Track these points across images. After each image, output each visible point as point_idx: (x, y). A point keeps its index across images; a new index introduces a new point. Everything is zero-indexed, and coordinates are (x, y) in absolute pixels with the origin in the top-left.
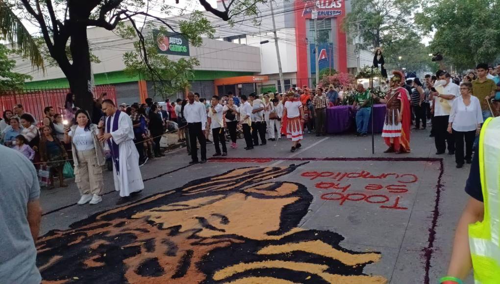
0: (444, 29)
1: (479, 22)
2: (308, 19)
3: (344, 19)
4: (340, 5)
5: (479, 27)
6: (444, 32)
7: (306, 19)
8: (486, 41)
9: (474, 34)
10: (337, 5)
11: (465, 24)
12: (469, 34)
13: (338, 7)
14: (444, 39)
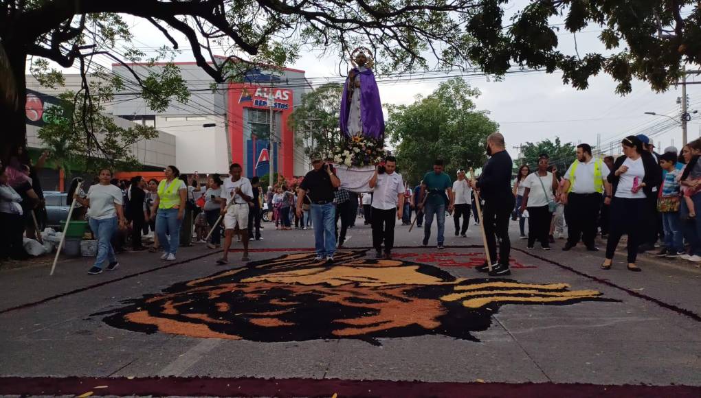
0: (410, 141)
1: (446, 136)
2: (246, 107)
3: (292, 115)
4: (287, 98)
5: (446, 143)
6: (412, 144)
7: (244, 108)
8: (454, 158)
9: (442, 149)
10: (283, 96)
11: (431, 137)
12: (437, 148)
13: (284, 99)
14: (411, 151)
